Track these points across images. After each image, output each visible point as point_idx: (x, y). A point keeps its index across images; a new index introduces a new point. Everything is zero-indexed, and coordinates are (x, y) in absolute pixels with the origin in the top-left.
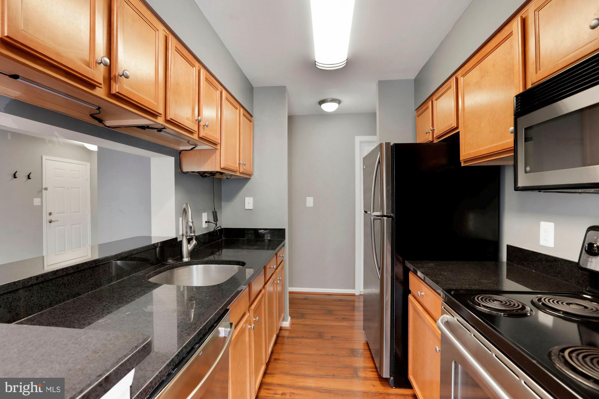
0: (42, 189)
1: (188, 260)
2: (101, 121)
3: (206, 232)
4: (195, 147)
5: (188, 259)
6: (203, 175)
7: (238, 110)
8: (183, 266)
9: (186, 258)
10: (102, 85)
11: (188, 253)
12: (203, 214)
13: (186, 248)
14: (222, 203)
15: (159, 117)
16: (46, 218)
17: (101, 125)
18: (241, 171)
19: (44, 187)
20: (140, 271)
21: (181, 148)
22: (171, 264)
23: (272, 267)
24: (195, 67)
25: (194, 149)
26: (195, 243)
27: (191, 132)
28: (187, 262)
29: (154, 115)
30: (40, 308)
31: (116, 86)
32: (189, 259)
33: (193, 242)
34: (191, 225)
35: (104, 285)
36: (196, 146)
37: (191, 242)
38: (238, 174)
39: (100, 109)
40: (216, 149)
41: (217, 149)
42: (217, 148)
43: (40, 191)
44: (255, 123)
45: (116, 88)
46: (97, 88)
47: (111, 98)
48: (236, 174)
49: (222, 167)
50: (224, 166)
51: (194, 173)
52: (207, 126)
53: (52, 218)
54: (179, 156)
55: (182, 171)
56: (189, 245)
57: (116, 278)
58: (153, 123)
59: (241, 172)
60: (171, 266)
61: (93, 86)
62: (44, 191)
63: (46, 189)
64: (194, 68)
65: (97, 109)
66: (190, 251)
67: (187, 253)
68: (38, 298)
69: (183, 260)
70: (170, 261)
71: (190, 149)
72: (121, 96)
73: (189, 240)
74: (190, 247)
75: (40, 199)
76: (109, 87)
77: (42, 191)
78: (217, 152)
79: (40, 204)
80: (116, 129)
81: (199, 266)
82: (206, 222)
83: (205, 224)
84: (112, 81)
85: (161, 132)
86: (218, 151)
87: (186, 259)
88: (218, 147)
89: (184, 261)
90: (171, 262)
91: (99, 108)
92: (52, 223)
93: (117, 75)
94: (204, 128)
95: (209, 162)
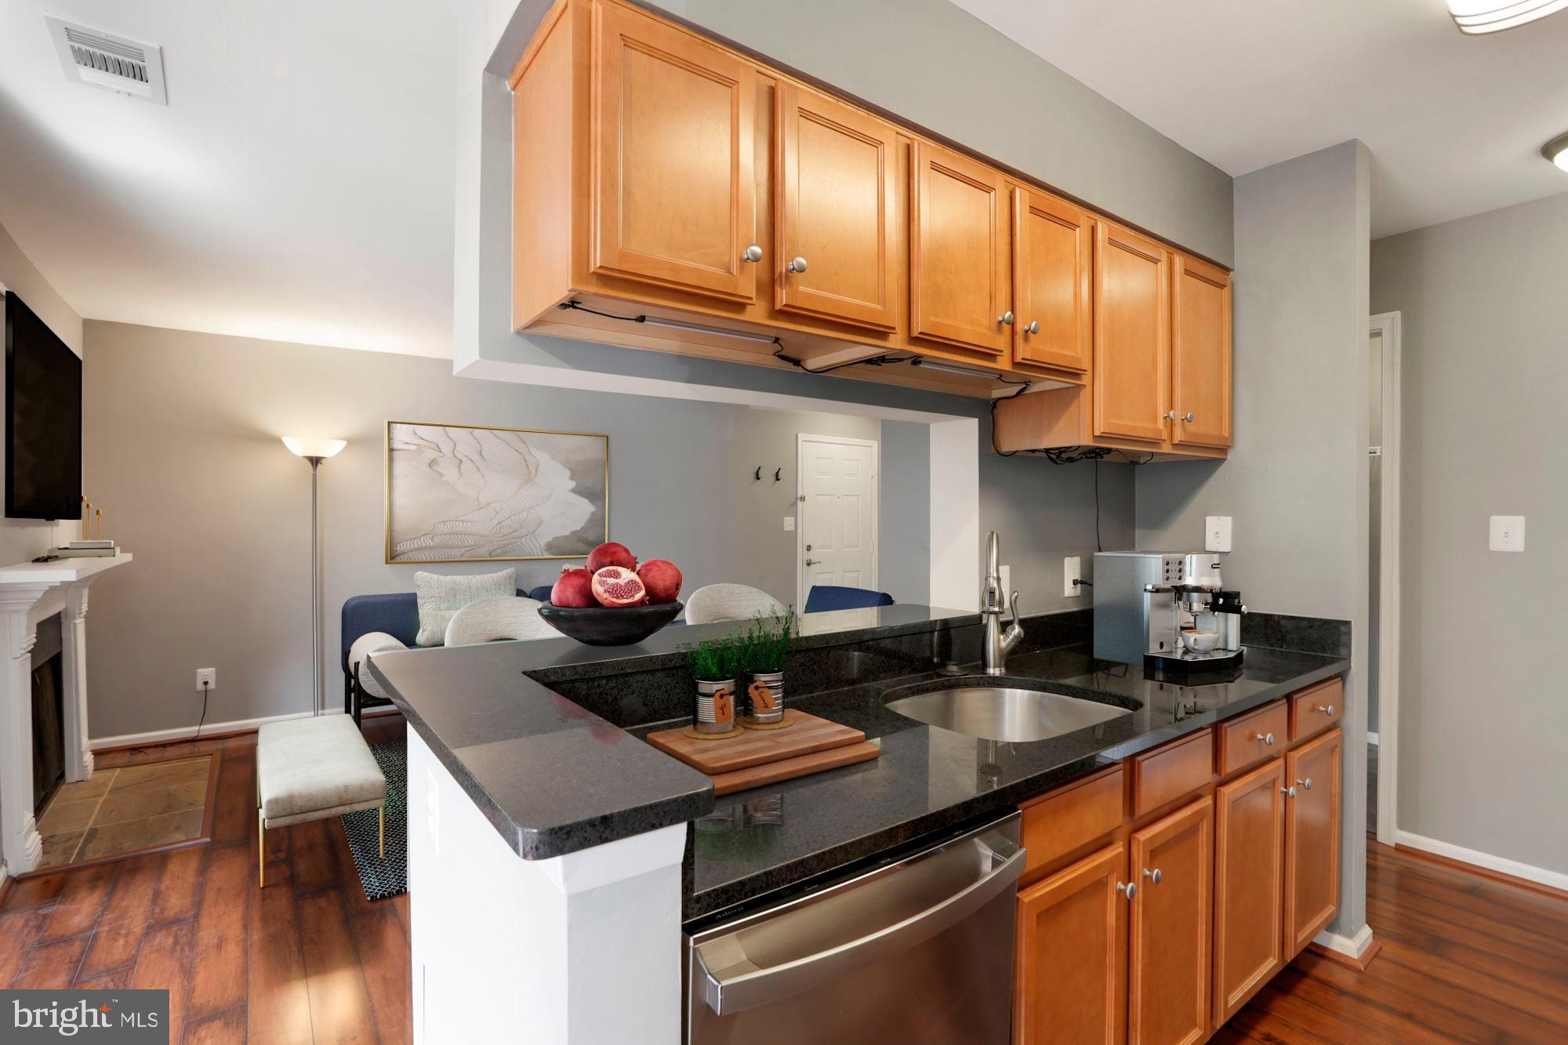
0: (797, 499)
1: (1001, 673)
2: (797, 362)
3: (1075, 609)
4: (1024, 389)
5: (1001, 670)
6: (1058, 456)
7: (1163, 267)
8: (984, 685)
9: (994, 667)
10: (754, 299)
11: (1001, 657)
12: (1067, 560)
13: (997, 642)
14: (1136, 531)
15: (891, 335)
16: (802, 556)
17: (800, 370)
18: (1179, 436)
19: (799, 496)
20: (880, 679)
21: (996, 394)
22: (954, 676)
23: (1260, 736)
24: (995, 189)
25: (1025, 393)
26: (1019, 633)
27: (991, 356)
28: (994, 678)
29: (880, 333)
30: (688, 711)
31: (782, 293)
32: (1003, 671)
33: (1014, 629)
34: (995, 585)
35: (800, 694)
36: (1027, 383)
37: (1009, 629)
38: (1166, 448)
39: (780, 342)
40: (1080, 387)
41: (1080, 385)
42: (1079, 382)
43: (794, 503)
44: (1241, 288)
45: (783, 297)
46: (748, 306)
47: (777, 319)
48: (1161, 448)
49: (1097, 433)
50: (1102, 431)
51: (1037, 454)
52: (1034, 332)
53: (812, 556)
54: (988, 413)
55: (997, 451)
56: (1002, 637)
57: (824, 685)
58: (885, 350)
59: (1176, 443)
60: (952, 681)
61: (740, 306)
62: (800, 503)
63: (803, 499)
64: (993, 193)
65: (775, 342)
66: (1005, 652)
67: (997, 655)
68: (685, 693)
69: (988, 672)
70: (953, 669)
71: (1014, 394)
72: (795, 311)
73: (1004, 627)
74: (1006, 642)
75: (793, 518)
76: (772, 299)
77: (795, 504)
78: (1081, 393)
79: (792, 528)
80: (828, 372)
81: (1019, 691)
82: (1075, 582)
83: (1072, 586)
84: (776, 285)
85: (921, 365)
86: (1085, 394)
87: (993, 671)
88: (1086, 380)
89: (989, 674)
90: (955, 670)
91: (777, 340)
92: (812, 566)
93: (784, 271)
94: (1026, 339)
95: (1061, 423)
